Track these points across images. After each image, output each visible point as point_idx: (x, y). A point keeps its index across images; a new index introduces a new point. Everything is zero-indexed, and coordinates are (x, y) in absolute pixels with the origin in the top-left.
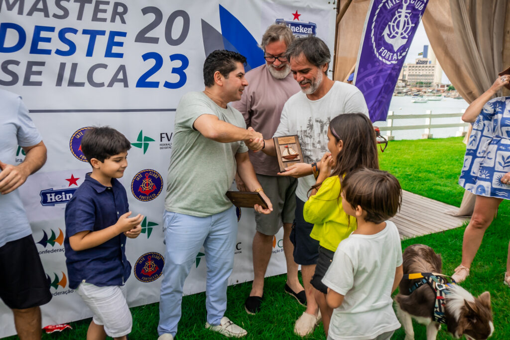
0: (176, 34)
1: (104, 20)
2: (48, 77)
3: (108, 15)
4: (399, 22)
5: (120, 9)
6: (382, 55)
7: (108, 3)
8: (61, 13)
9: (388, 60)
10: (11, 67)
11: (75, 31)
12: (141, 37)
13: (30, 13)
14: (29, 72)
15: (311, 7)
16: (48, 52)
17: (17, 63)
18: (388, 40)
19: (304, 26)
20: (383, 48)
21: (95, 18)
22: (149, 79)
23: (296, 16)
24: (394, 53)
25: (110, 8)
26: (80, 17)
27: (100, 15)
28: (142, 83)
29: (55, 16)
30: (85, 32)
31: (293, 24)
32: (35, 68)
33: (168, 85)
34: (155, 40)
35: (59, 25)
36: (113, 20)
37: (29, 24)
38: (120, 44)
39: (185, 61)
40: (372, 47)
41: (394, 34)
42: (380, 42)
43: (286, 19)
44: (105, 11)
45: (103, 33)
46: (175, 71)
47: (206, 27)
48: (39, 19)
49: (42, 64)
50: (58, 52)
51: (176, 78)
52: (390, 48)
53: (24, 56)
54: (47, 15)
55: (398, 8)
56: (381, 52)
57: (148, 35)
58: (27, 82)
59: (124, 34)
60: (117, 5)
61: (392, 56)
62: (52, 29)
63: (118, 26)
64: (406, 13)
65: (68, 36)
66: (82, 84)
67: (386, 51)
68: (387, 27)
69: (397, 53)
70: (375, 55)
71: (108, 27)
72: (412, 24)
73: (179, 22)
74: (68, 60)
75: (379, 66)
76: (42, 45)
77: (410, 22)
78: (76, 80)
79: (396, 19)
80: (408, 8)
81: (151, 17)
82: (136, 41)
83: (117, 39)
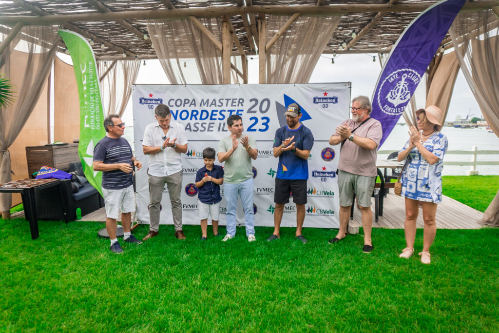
0: (264, 109)
1: (235, 106)
2: (215, 128)
3: (236, 104)
4: (398, 89)
5: (241, 101)
6: (386, 109)
7: (236, 99)
8: (220, 104)
9: (390, 112)
10: (204, 125)
11: (225, 111)
12: (249, 111)
13: (210, 106)
14: (209, 127)
15: (334, 89)
16: (215, 119)
17: (205, 123)
18: (390, 100)
19: (330, 99)
20: (386, 105)
21: (232, 105)
22: (252, 128)
23: (326, 94)
24: (394, 107)
25: (237, 101)
26: (227, 106)
27: (234, 104)
28: (249, 129)
29: (219, 106)
30: (228, 111)
31: (323, 98)
32: (211, 125)
33: (260, 130)
34: (255, 112)
35: (220, 109)
36: (238, 105)
37: (209, 110)
38: (241, 114)
39: (268, 120)
40: (378, 105)
41: (394, 96)
42: (385, 102)
43: (319, 97)
44: (235, 102)
45: (234, 111)
46: (263, 124)
47: (278, 105)
48: (213, 108)
49: (213, 123)
50: (219, 119)
51: (264, 127)
52: (391, 105)
53: (208, 121)
54: (216, 106)
55: (399, 81)
56: (385, 108)
57: (252, 110)
58: (209, 130)
59: (242, 111)
60: (240, 99)
61: (393, 110)
62: (217, 111)
63: (240, 108)
64: (404, 83)
65: (223, 113)
66: (227, 131)
67: (388, 107)
68: (390, 93)
69: (396, 108)
70: (381, 110)
71: (236, 108)
72: (408, 90)
73: (266, 103)
74: (223, 122)
75: (383, 116)
76: (214, 117)
77: (407, 89)
78: (225, 129)
79: (397, 87)
80: (406, 80)
81: (254, 103)
82: (247, 113)
83: (240, 113)
